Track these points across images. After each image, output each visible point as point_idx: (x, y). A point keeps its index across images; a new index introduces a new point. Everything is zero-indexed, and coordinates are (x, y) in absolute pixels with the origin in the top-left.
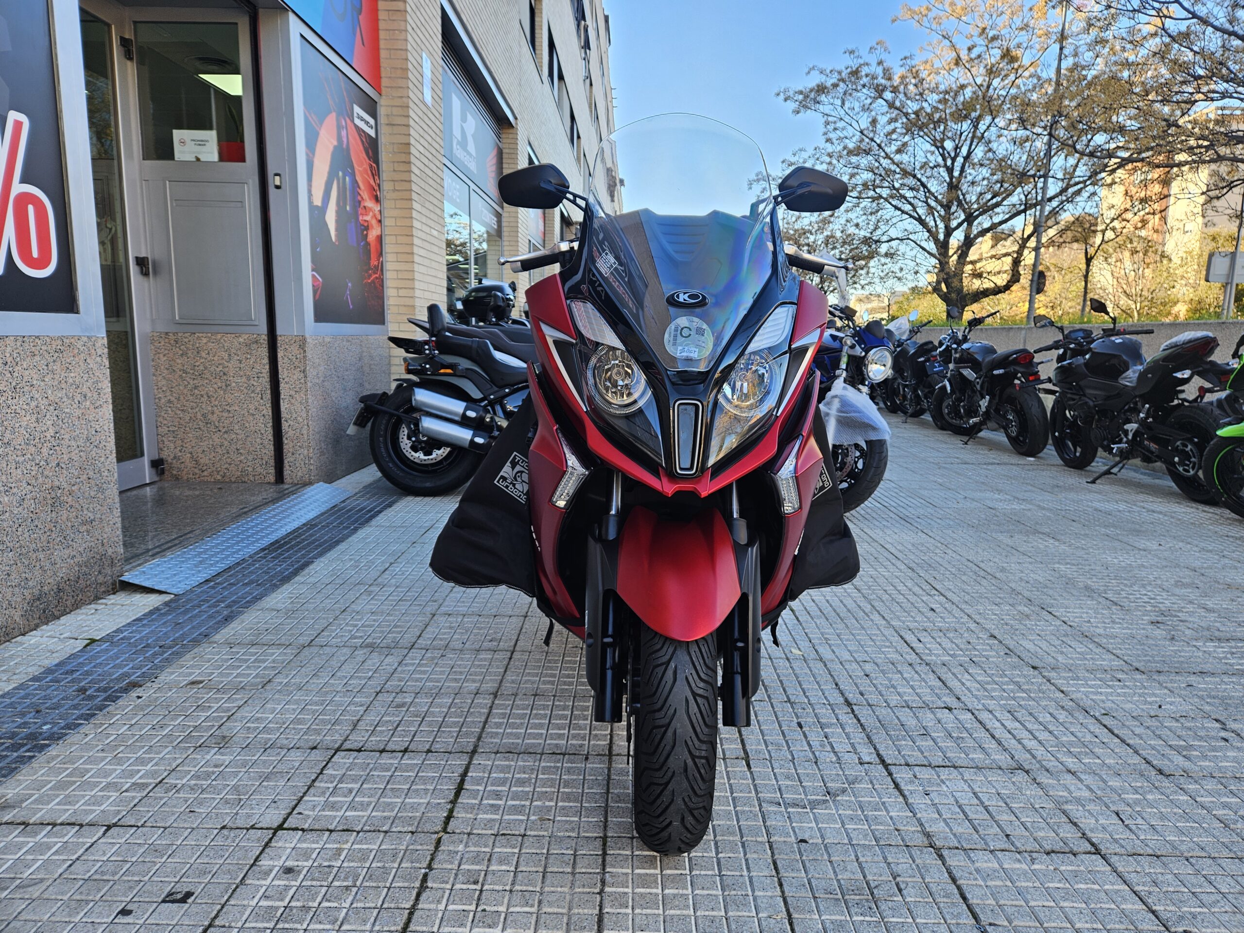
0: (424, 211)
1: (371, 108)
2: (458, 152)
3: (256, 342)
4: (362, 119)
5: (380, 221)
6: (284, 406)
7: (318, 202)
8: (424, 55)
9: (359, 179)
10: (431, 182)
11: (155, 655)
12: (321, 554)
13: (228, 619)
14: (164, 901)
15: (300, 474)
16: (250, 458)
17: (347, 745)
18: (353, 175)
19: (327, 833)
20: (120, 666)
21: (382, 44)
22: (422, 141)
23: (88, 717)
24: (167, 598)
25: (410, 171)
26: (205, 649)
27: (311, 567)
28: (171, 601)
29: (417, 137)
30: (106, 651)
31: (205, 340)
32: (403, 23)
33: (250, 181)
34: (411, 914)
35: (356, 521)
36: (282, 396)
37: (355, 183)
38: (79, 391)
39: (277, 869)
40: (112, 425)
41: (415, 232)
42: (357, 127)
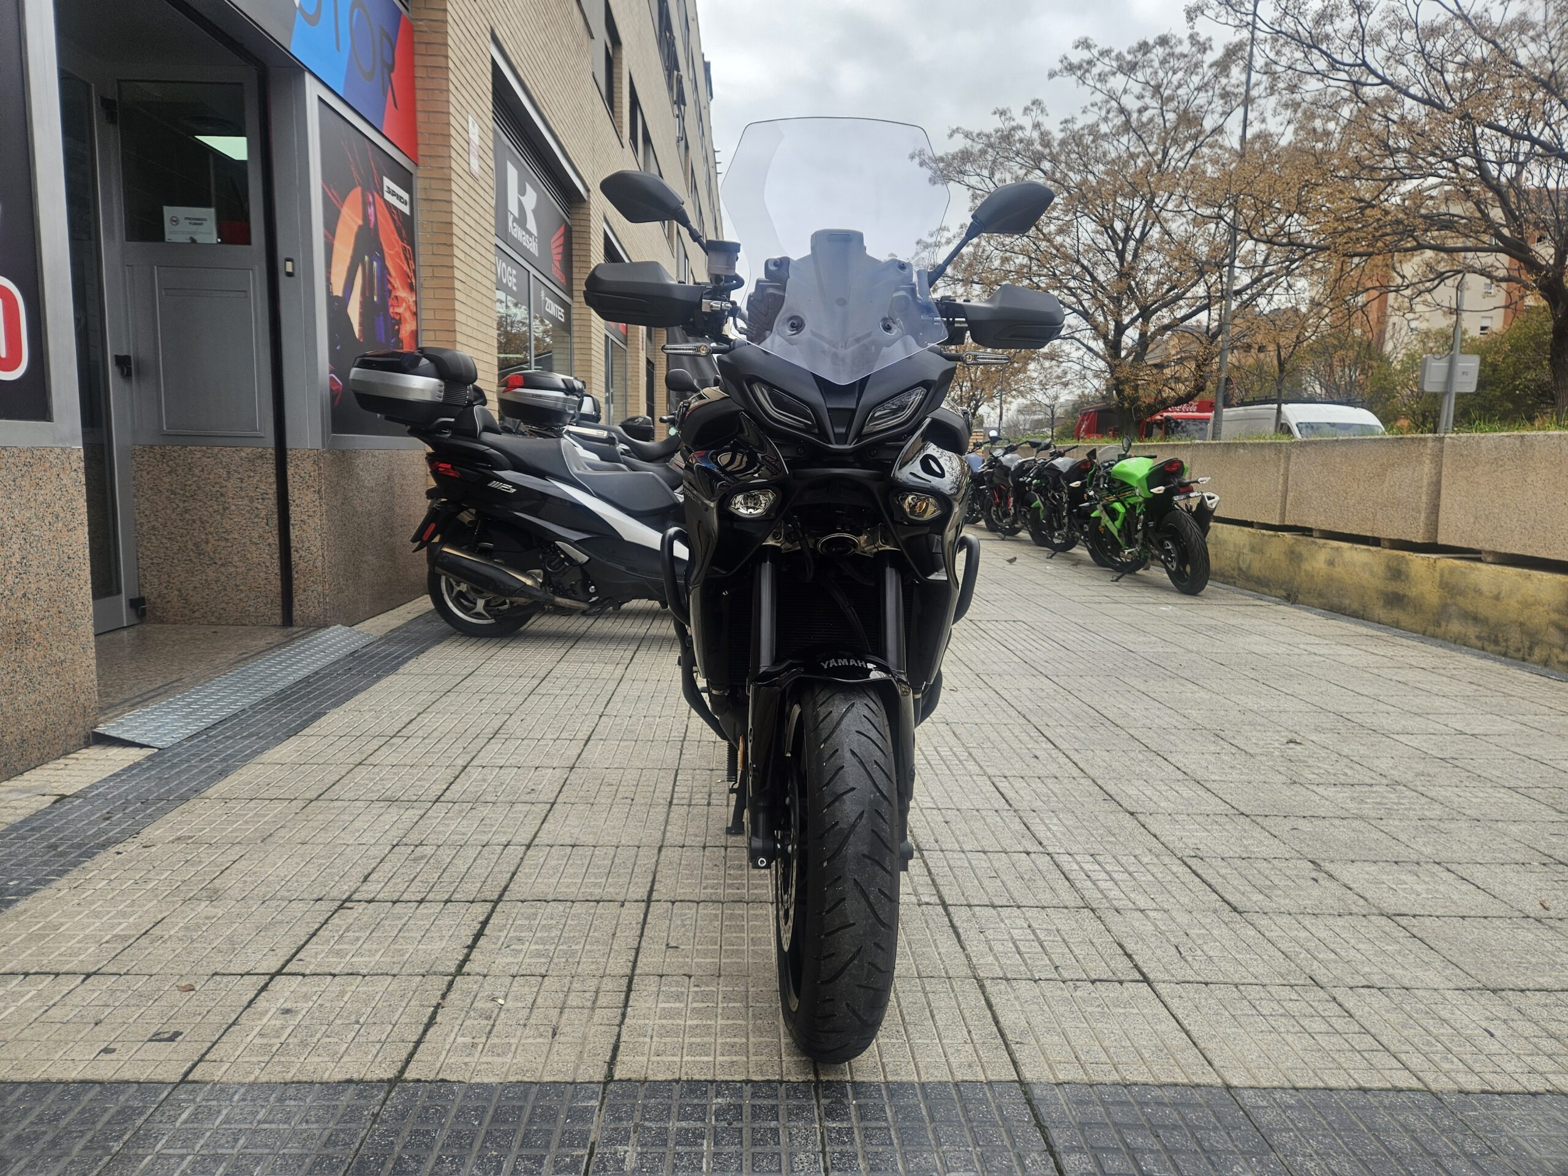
0: (469, 302)
1: (405, 180)
2: (516, 232)
3: (261, 457)
4: (394, 194)
5: (415, 314)
6: (294, 533)
7: (338, 291)
8: (470, 119)
9: (389, 264)
10: (479, 268)
11: (136, 811)
12: (336, 705)
13: (223, 774)
14: (150, 1040)
15: (312, 614)
16: (252, 596)
17: (356, 897)
18: (382, 260)
19: (329, 978)
20: (95, 823)
21: (419, 106)
22: (467, 219)
23: (61, 874)
24: (148, 752)
25: (452, 255)
26: (197, 804)
27: (323, 719)
28: (154, 755)
29: (461, 214)
30: (80, 806)
31: (198, 455)
32: (444, 82)
33: (257, 267)
34: (416, 1048)
35: (379, 669)
36: (292, 522)
37: (383, 268)
38: (50, 510)
39: (273, 1010)
40: (87, 550)
41: (458, 327)
42: (386, 203)
